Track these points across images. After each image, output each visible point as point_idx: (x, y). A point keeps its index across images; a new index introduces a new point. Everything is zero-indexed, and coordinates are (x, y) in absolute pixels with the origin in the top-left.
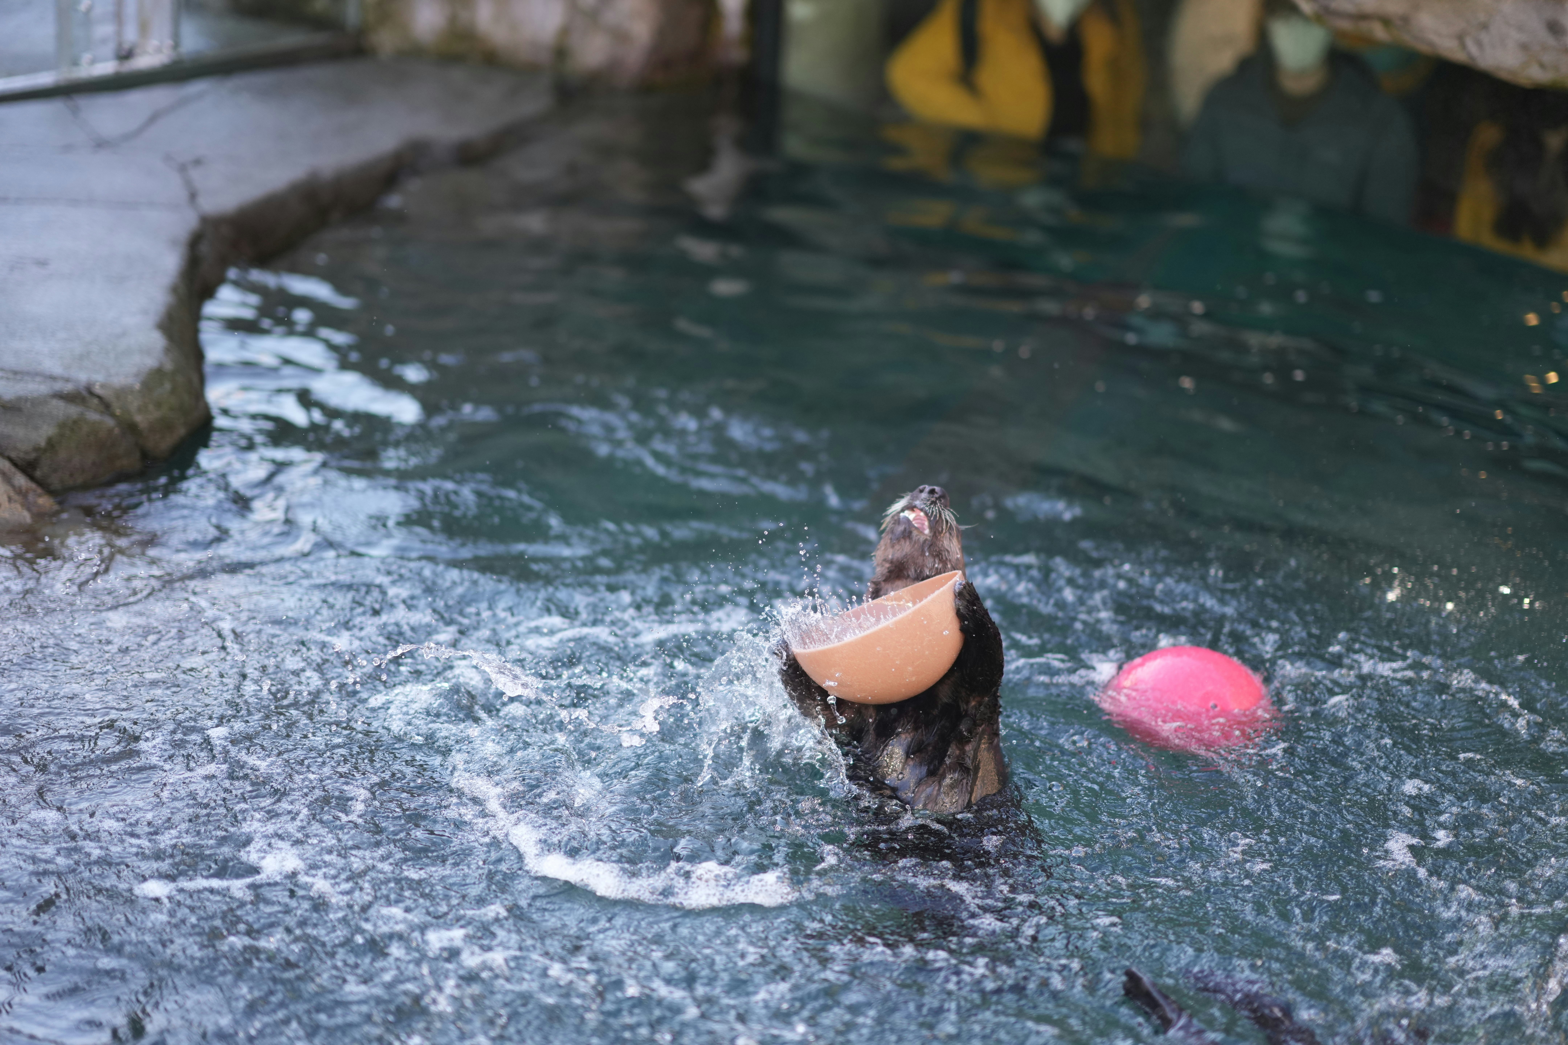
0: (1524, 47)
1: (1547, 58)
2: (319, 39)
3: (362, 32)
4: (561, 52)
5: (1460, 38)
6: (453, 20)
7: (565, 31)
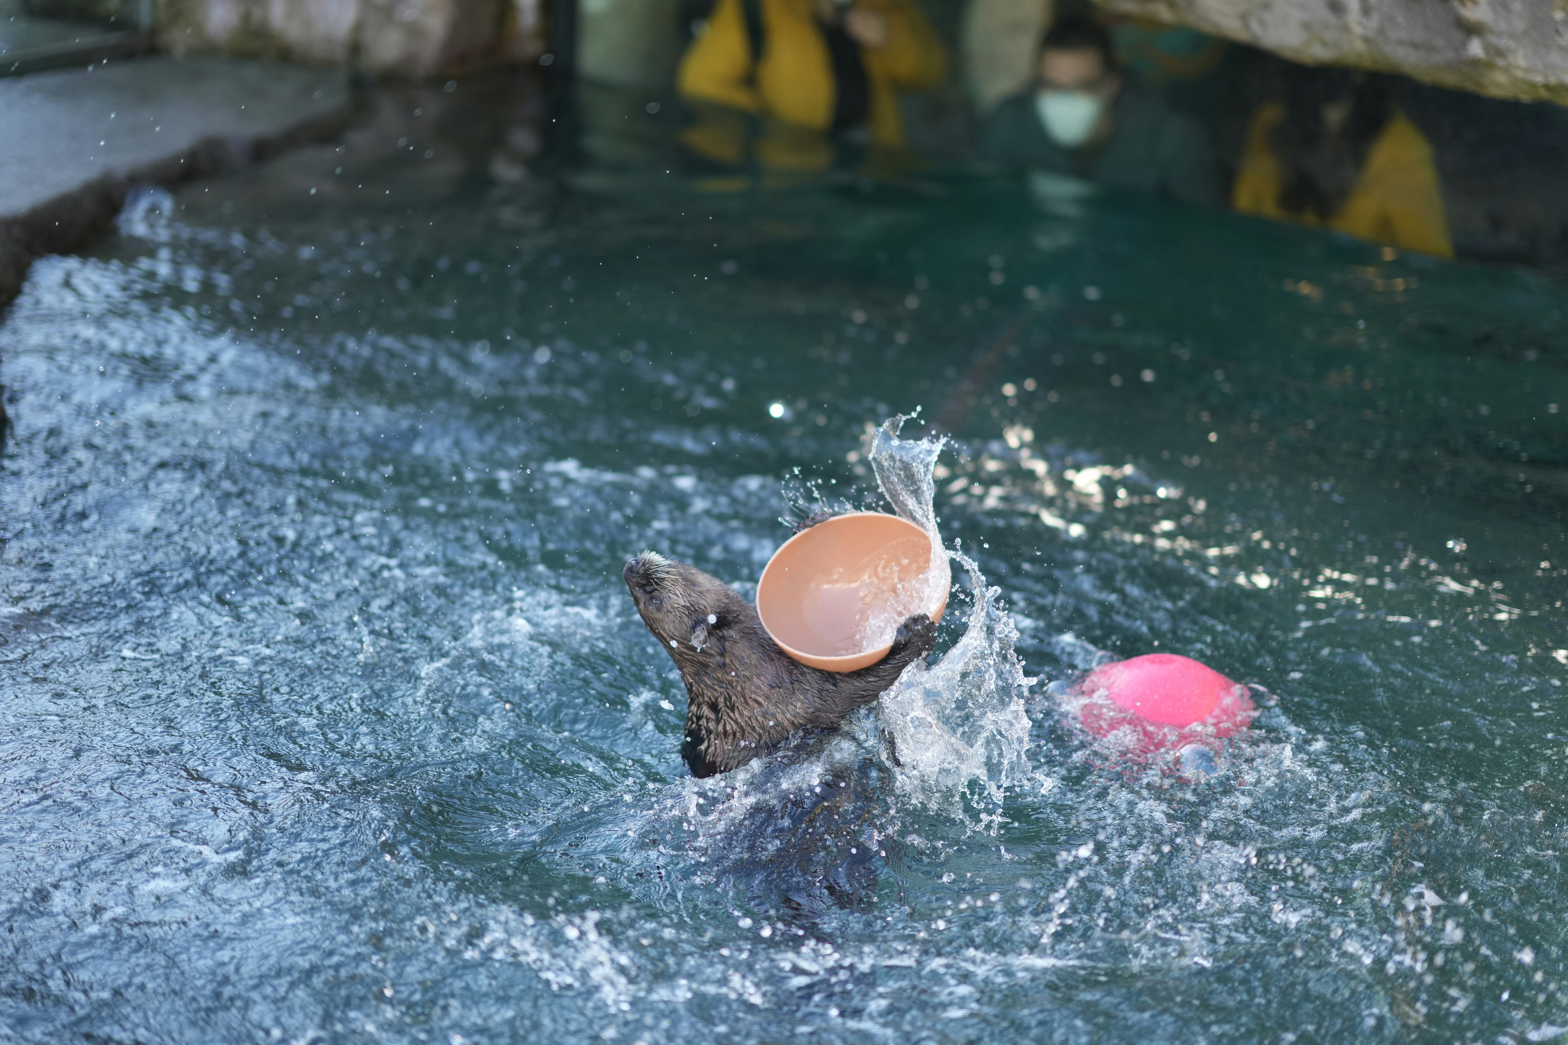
0: (1306, 26)
1: (1329, 36)
2: (114, 38)
3: (154, 31)
4: (355, 48)
5: (1244, 18)
6: (246, 18)
7: (359, 27)
